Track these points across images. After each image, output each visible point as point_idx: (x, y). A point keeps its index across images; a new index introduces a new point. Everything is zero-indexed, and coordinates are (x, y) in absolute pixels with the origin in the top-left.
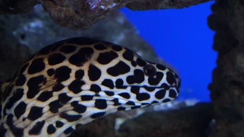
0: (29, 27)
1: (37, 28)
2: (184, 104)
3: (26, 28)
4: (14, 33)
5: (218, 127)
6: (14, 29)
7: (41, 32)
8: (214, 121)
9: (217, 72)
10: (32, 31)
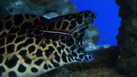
0: (15, 5)
1: (19, 5)
2: (103, 47)
3: (13, 6)
4: (7, 8)
5: (122, 60)
6: (6, 6)
7: (21, 8)
8: (120, 56)
9: (121, 29)
10: (16, 7)
